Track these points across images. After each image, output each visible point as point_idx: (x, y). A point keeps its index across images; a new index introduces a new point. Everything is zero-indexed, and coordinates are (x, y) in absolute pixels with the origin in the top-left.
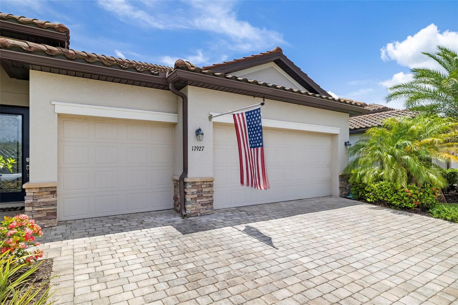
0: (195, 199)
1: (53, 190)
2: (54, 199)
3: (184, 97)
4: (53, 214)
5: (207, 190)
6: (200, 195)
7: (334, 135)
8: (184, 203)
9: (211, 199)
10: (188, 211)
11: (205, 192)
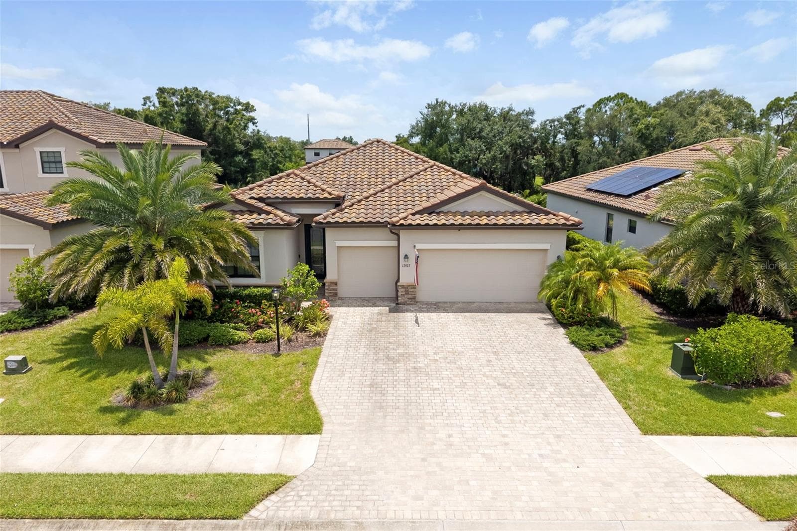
0: (404, 295)
1: (336, 283)
2: (336, 288)
3: (398, 236)
4: (336, 294)
5: (412, 290)
6: (407, 293)
7: (546, 250)
8: (397, 296)
9: (414, 296)
10: (399, 302)
11: (410, 292)
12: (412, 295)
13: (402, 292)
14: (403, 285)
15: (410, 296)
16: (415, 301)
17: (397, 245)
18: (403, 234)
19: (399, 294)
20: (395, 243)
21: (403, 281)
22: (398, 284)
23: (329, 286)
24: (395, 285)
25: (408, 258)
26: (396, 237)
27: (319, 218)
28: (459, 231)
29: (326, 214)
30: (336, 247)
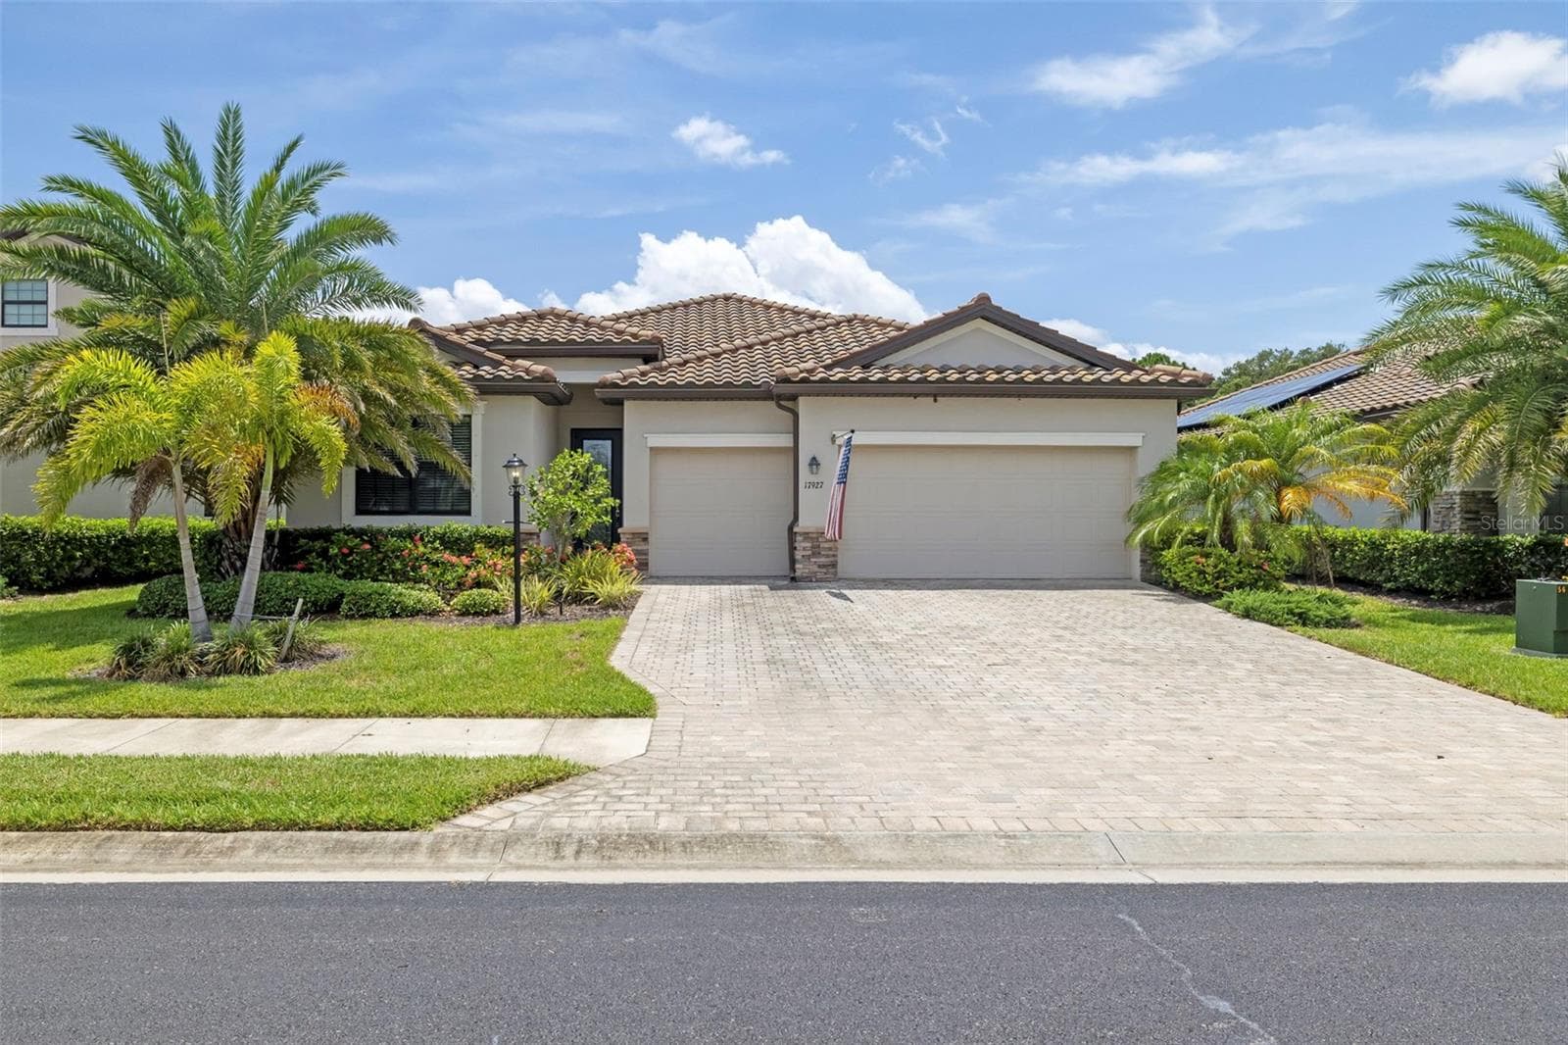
0: (809, 557)
1: (645, 536)
2: (645, 548)
3: (795, 414)
4: (644, 565)
5: (826, 545)
6: (816, 552)
7: (1132, 449)
8: (793, 561)
9: (832, 559)
10: (798, 574)
11: (824, 549)
12: (828, 556)
13: (804, 549)
14: (808, 533)
15: (823, 560)
16: (835, 574)
17: (792, 445)
18: (806, 408)
19: (798, 555)
20: (786, 441)
21: (805, 523)
22: (796, 530)
23: (629, 543)
24: (786, 534)
25: (818, 465)
26: (789, 415)
27: (612, 376)
28: (935, 401)
29: (626, 371)
30: (648, 450)
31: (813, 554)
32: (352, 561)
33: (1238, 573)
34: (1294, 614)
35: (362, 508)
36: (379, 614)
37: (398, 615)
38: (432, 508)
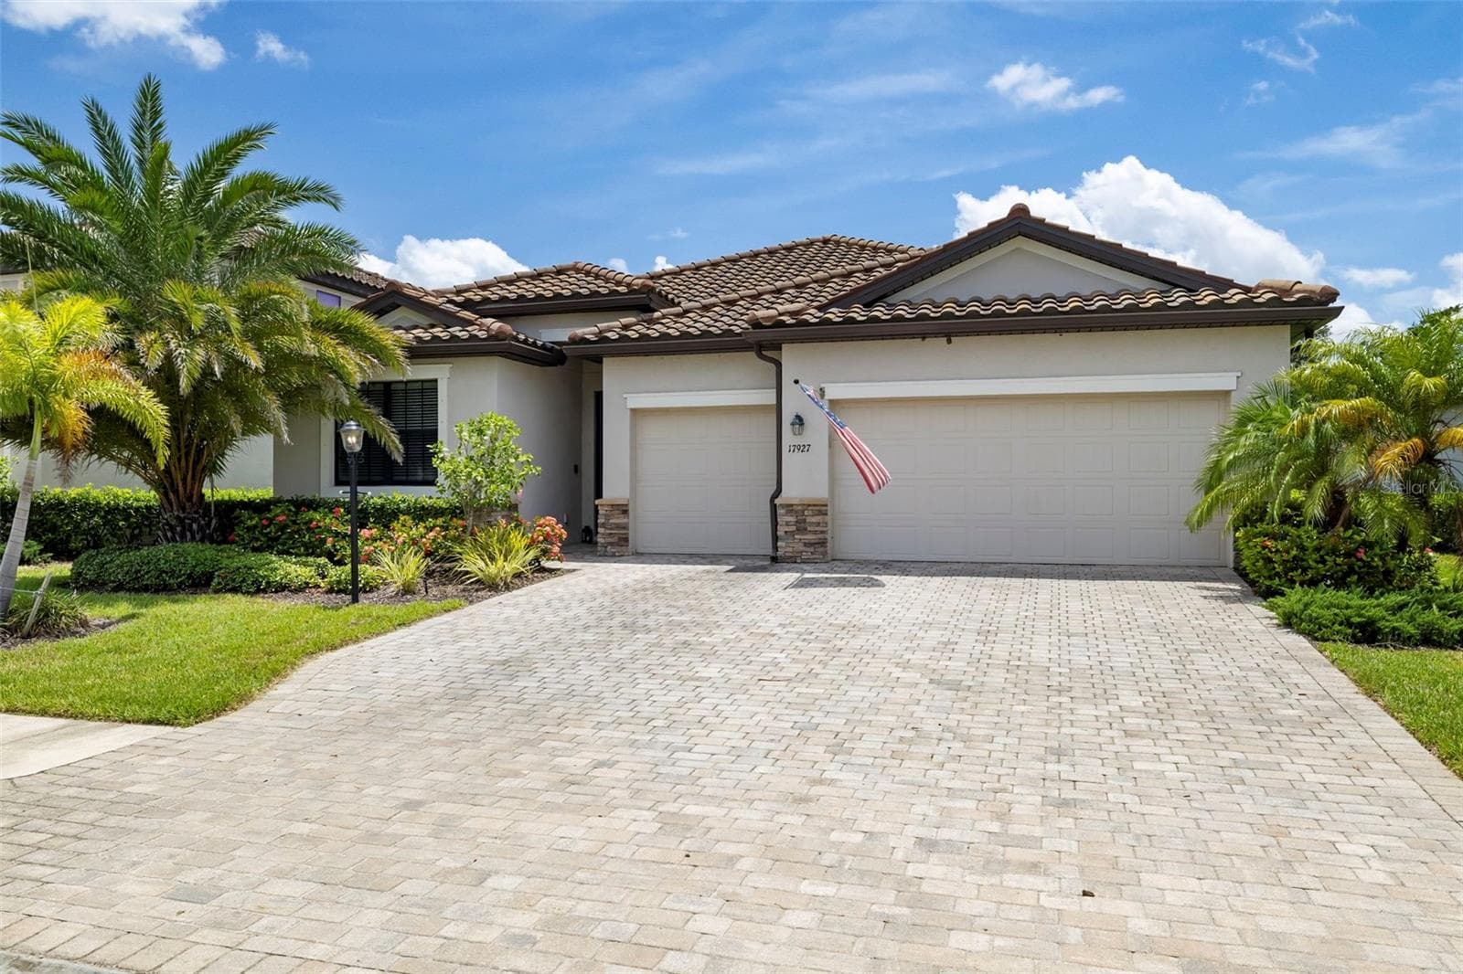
0: (793, 533)
1: (625, 508)
2: (626, 521)
3: (779, 365)
4: (624, 540)
5: (814, 519)
6: (801, 527)
7: (1227, 393)
8: (775, 538)
9: (821, 536)
10: (780, 553)
11: (811, 524)
12: (815, 532)
13: (787, 524)
14: (792, 505)
15: (810, 537)
16: (825, 554)
17: (774, 402)
18: (791, 357)
19: (781, 531)
20: (768, 397)
21: (791, 493)
22: (777, 501)
23: (607, 517)
24: (768, 506)
25: (803, 424)
26: (772, 367)
27: (588, 331)
28: (949, 342)
29: (602, 325)
30: (629, 412)
31: (798, 530)
32: (270, 533)
33: (1318, 562)
34: (1350, 625)
35: (343, 478)
36: (244, 589)
37: (264, 591)
38: (404, 478)
